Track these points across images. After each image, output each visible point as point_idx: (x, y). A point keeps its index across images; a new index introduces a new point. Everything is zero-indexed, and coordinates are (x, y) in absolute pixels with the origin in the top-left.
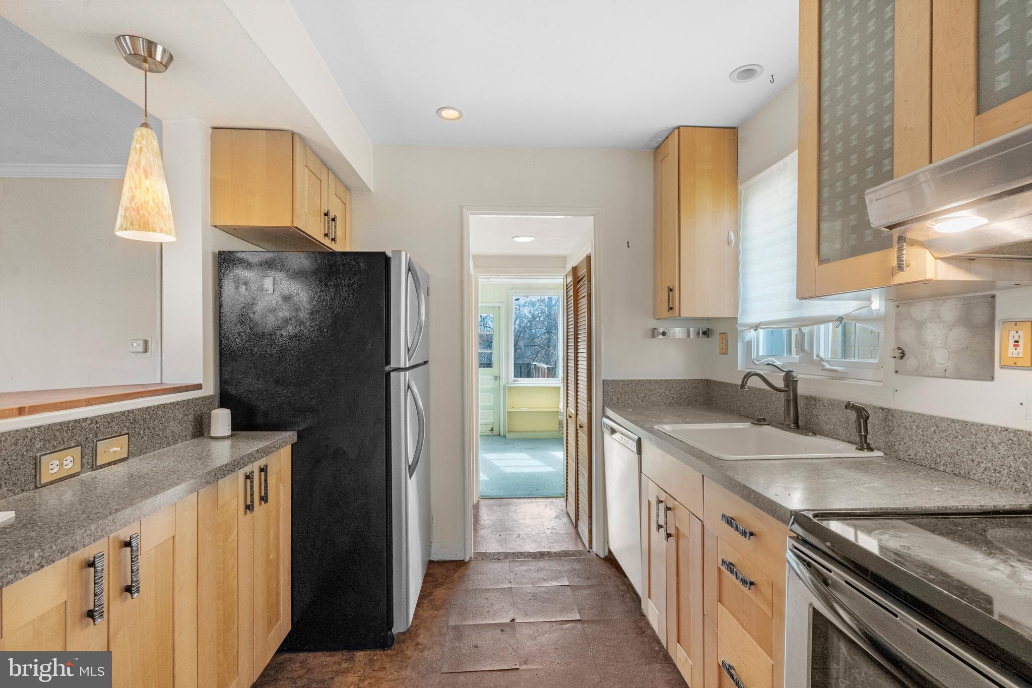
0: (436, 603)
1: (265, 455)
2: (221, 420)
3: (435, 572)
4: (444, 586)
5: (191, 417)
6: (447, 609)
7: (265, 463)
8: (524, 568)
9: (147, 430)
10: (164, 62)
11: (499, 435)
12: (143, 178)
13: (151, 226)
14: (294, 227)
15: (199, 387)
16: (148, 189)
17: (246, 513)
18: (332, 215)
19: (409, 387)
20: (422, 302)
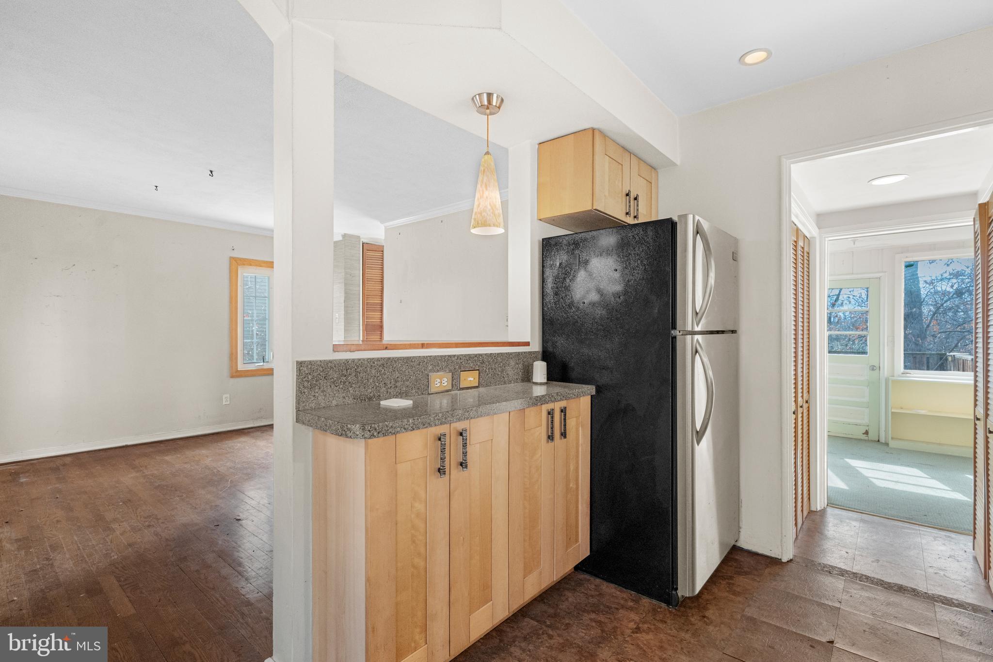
0: (735, 588)
1: (564, 399)
2: (540, 370)
3: (743, 560)
4: (750, 576)
5: (520, 366)
6: (746, 598)
7: (565, 405)
8: (865, 594)
9: (490, 370)
10: (498, 106)
11: (879, 441)
12: (484, 189)
13: (488, 223)
14: (595, 210)
15: (527, 344)
16: (487, 197)
17: (548, 442)
18: (632, 196)
19: (697, 352)
20: (711, 267)
